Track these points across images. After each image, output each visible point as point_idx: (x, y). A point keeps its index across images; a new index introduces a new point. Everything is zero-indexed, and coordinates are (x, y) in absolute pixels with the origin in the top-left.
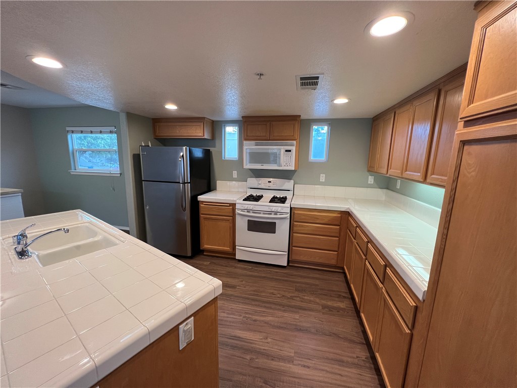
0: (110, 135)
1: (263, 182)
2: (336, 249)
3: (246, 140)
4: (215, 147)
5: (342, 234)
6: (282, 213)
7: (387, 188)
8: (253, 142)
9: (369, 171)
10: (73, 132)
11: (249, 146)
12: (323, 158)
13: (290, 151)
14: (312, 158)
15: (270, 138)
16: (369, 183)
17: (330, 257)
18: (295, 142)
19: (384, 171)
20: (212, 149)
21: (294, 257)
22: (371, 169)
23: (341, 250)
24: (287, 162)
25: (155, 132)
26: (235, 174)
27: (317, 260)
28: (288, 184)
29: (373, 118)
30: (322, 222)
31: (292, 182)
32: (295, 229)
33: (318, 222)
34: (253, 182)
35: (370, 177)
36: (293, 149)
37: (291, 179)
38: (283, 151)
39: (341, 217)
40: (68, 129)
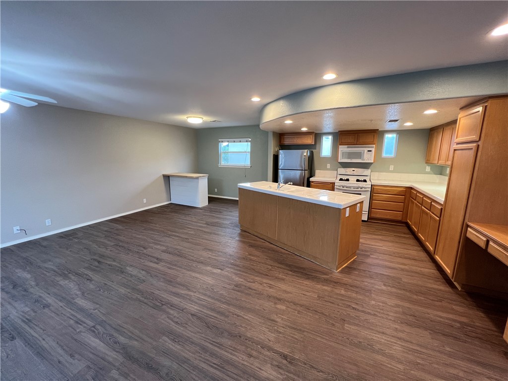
0: (246, 143)
1: (349, 171)
2: (402, 210)
3: (340, 145)
4: (315, 149)
5: (406, 201)
6: (365, 188)
7: (441, 174)
8: (346, 146)
9: (426, 163)
10: (222, 142)
11: (343, 149)
12: (392, 155)
13: (371, 151)
14: (384, 155)
15: (356, 143)
16: (427, 171)
17: (398, 216)
18: (374, 145)
19: (436, 162)
20: (314, 151)
21: (373, 215)
22: (428, 162)
23: (405, 211)
24: (368, 158)
25: (280, 141)
26: (329, 166)
27: (388, 217)
28: (367, 172)
29: (430, 129)
30: (393, 193)
31: (370, 170)
32: (374, 198)
33: (389, 193)
34: (342, 171)
35: (427, 167)
36: (373, 150)
37: (368, 169)
38: (366, 151)
39: (406, 190)
40: (219, 140)
